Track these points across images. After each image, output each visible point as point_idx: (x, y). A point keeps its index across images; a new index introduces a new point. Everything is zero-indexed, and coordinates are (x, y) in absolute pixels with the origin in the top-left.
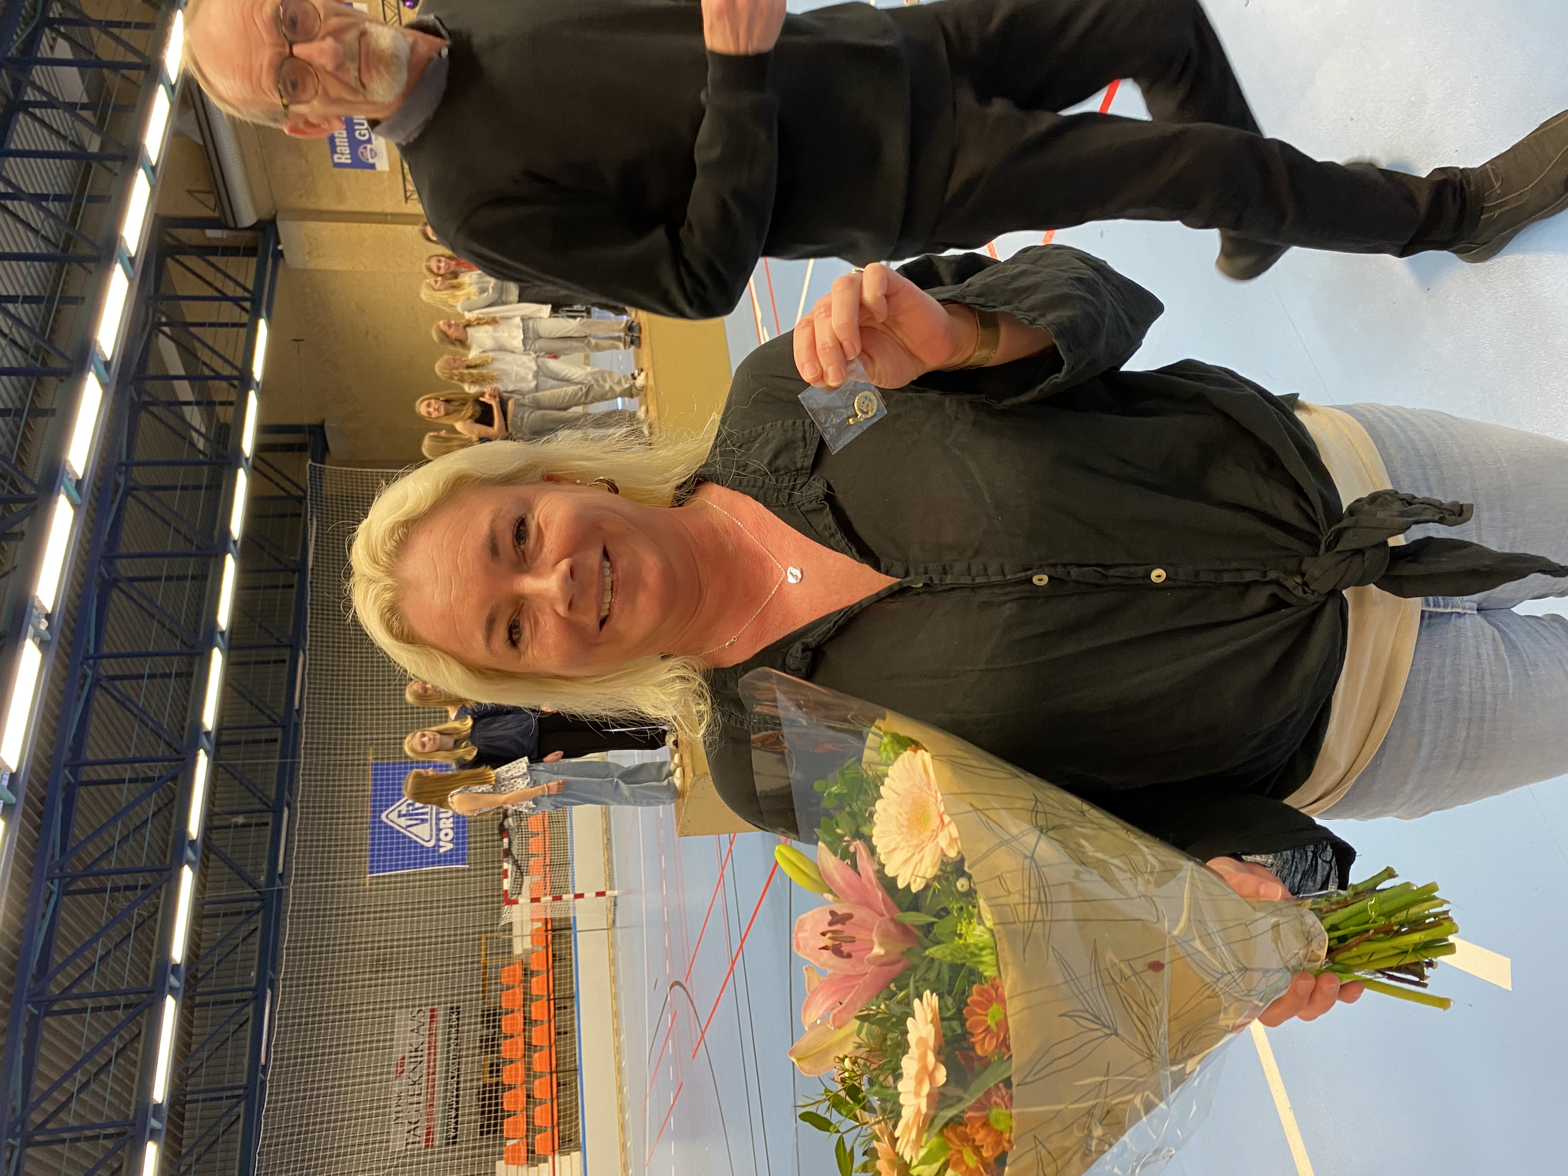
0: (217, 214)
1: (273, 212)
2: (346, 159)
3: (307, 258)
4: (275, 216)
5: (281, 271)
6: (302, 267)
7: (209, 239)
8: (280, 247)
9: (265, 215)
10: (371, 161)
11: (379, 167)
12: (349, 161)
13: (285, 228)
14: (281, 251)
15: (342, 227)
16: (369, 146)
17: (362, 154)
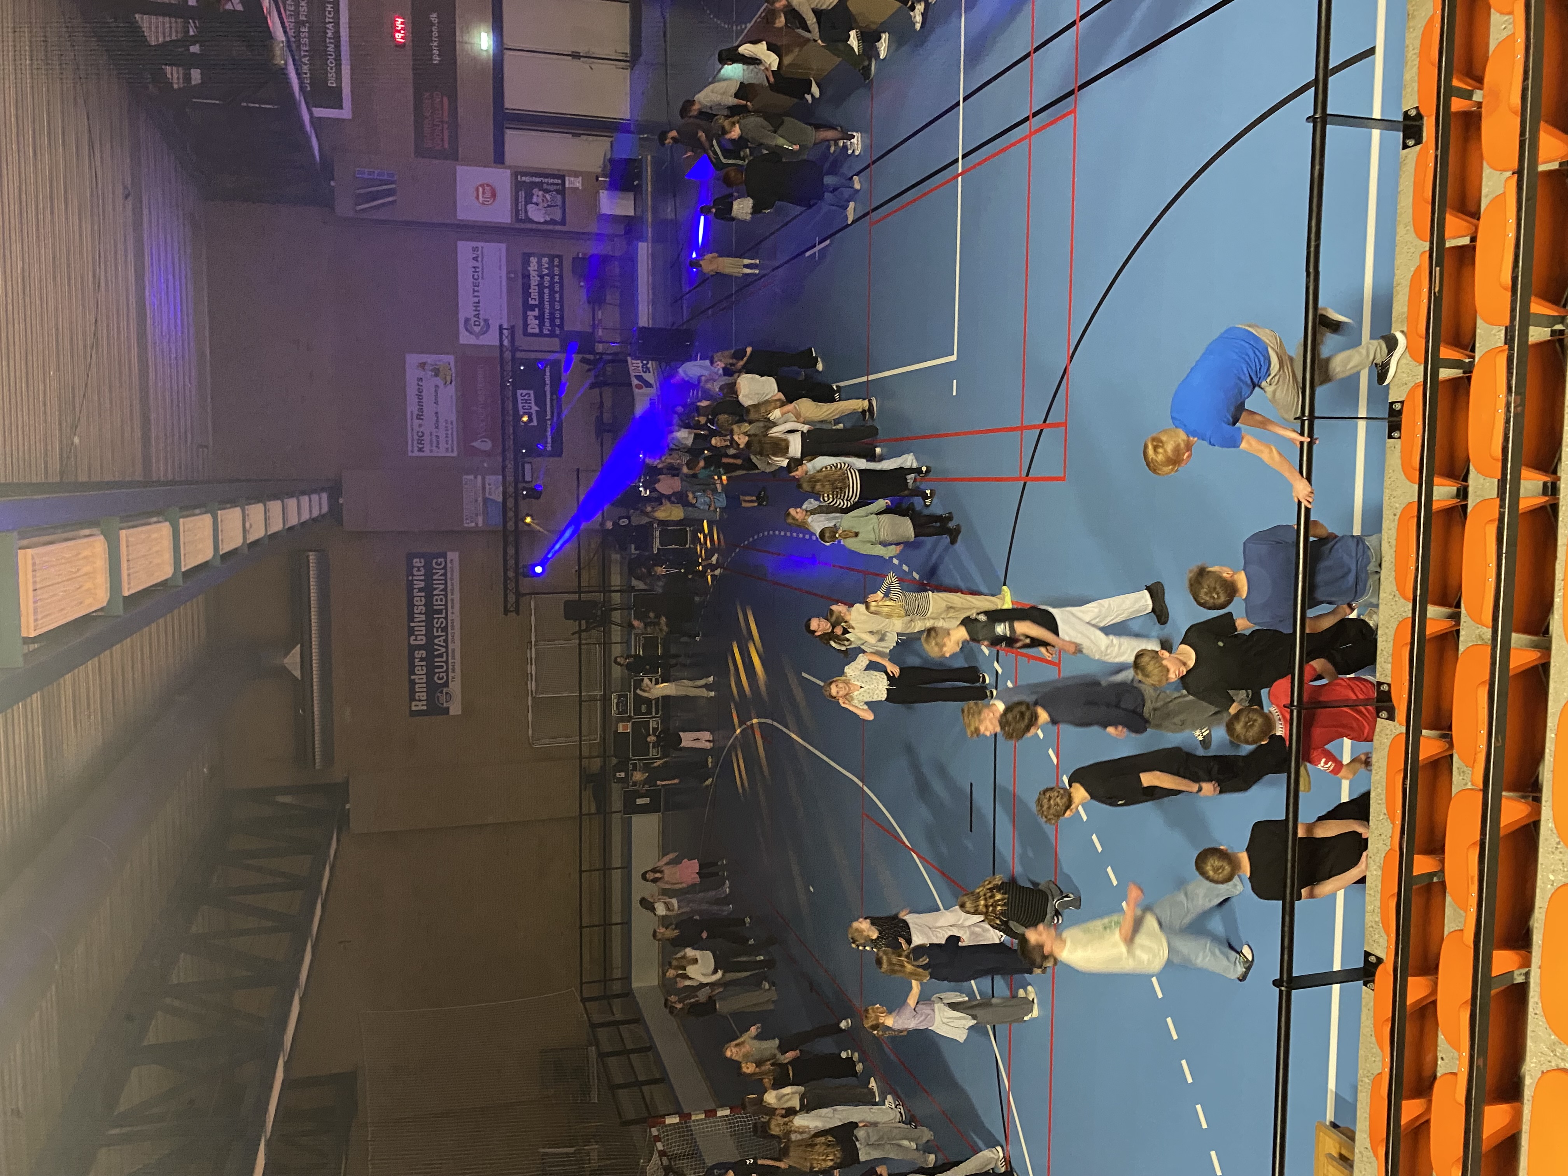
1: (347, 775)
2: (421, 706)
4: (348, 779)
8: (347, 807)
9: (338, 777)
10: (445, 705)
11: (452, 712)
12: (425, 708)
13: (356, 787)
14: (348, 811)
16: (445, 690)
17: (438, 697)
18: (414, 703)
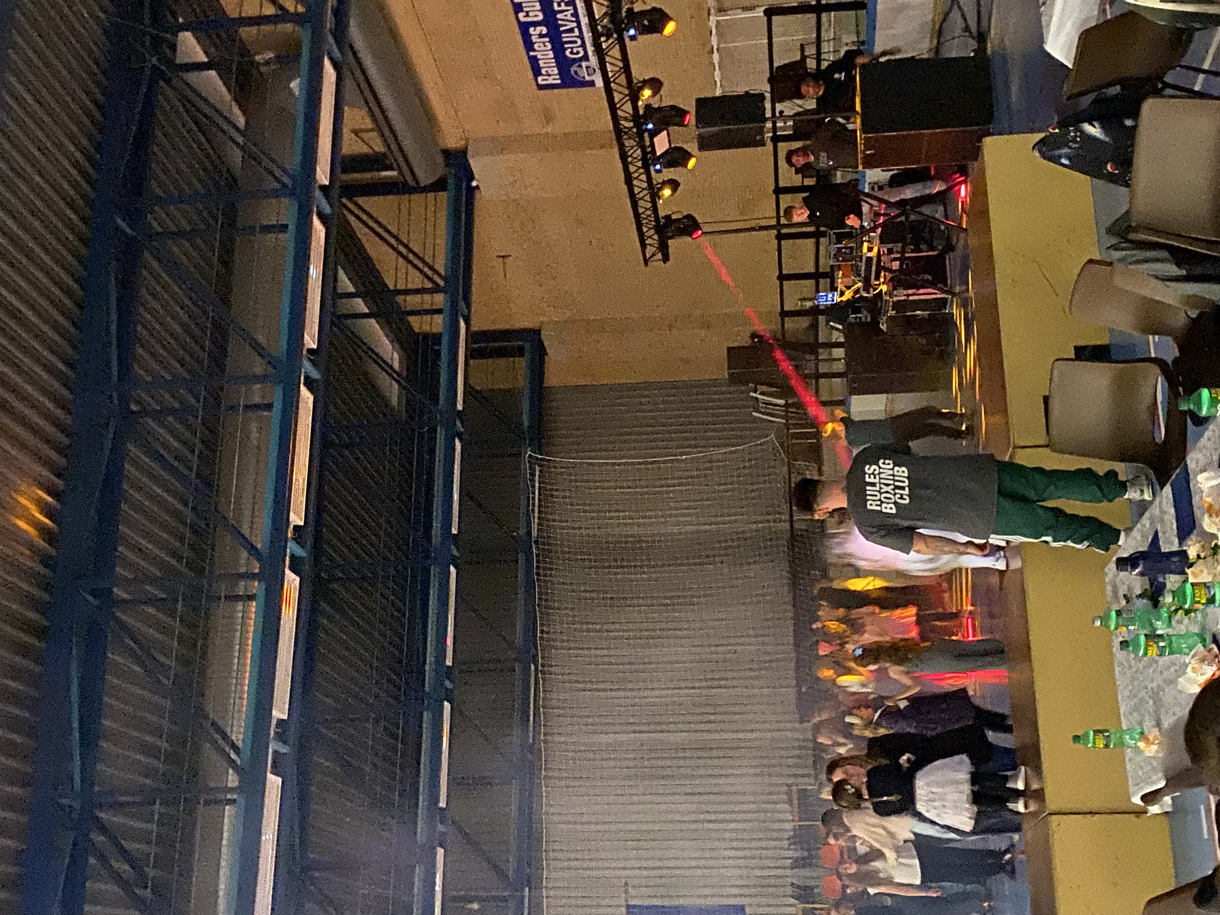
1: (463, 144)
2: (554, 80)
3: (510, 188)
4: (465, 147)
6: (504, 198)
8: (474, 184)
9: (453, 145)
12: (559, 82)
13: (479, 162)
14: (477, 186)
17: (576, 72)
18: (540, 79)
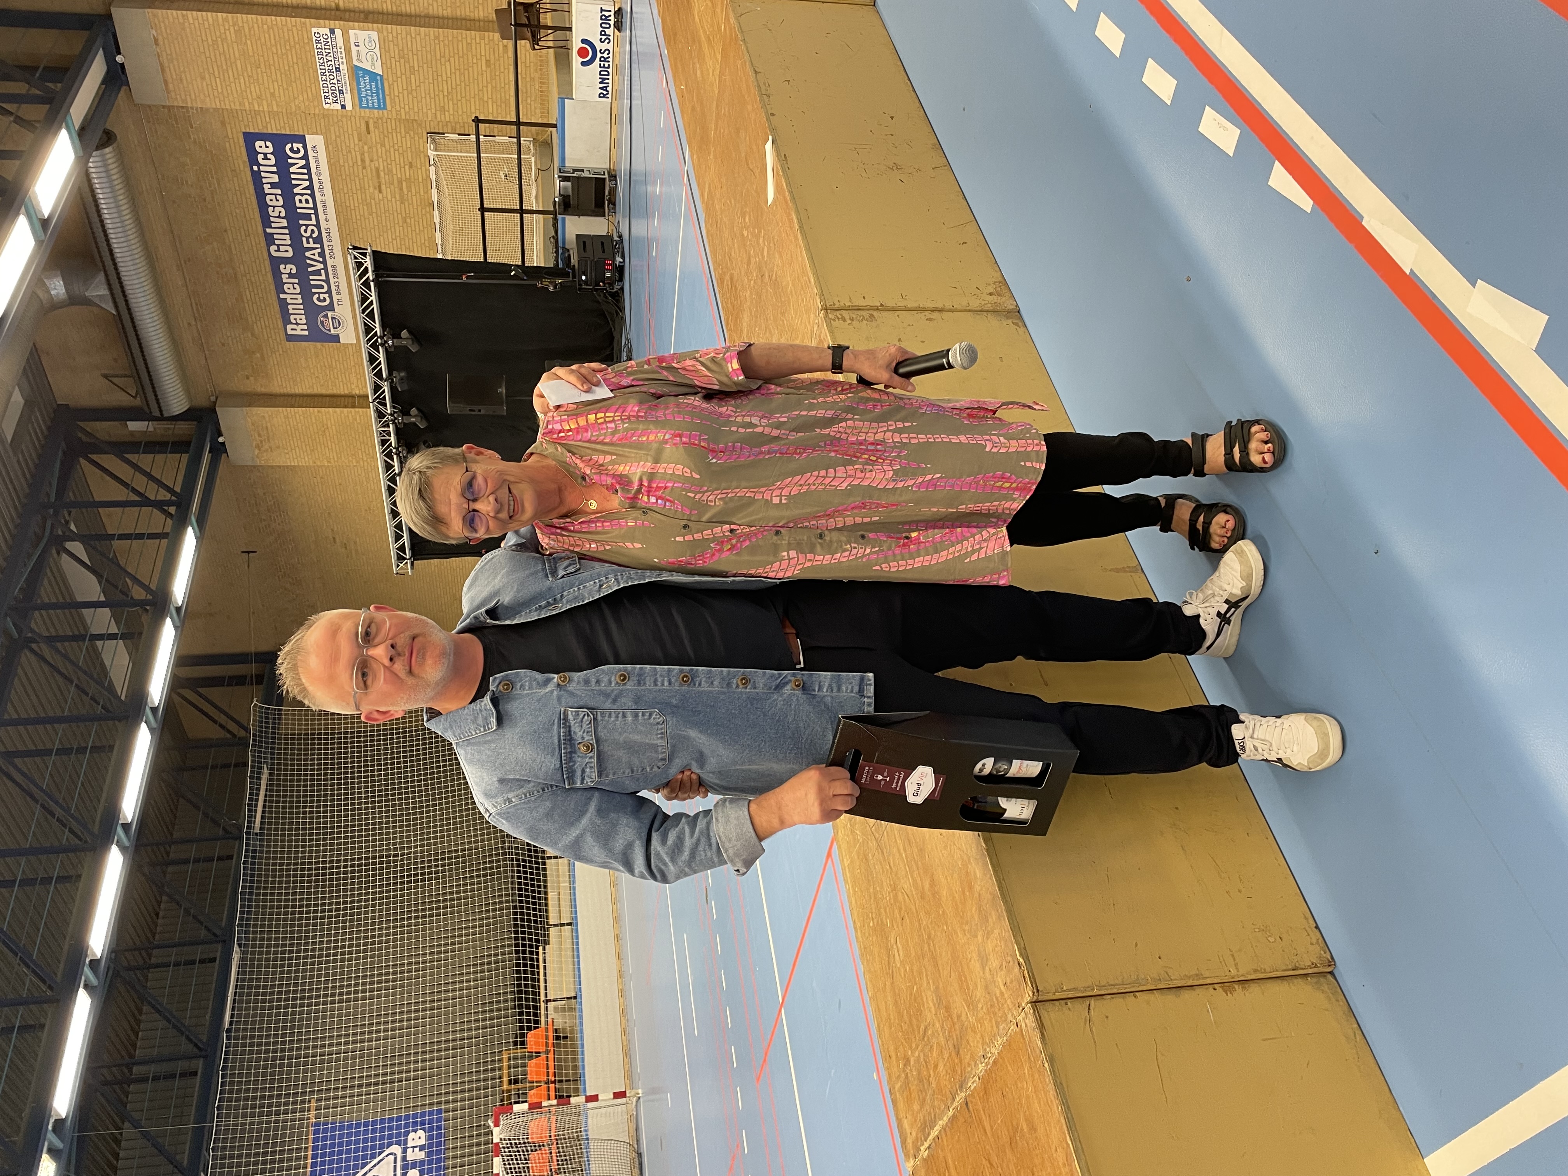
0: (138, 402)
1: (213, 399)
2: (302, 330)
3: (257, 451)
4: (215, 403)
5: (222, 467)
6: (250, 463)
7: (132, 433)
8: (221, 440)
9: (202, 401)
11: (343, 339)
12: (306, 333)
13: (227, 416)
14: (224, 443)
15: (298, 413)
17: (322, 322)
18: (289, 327)
